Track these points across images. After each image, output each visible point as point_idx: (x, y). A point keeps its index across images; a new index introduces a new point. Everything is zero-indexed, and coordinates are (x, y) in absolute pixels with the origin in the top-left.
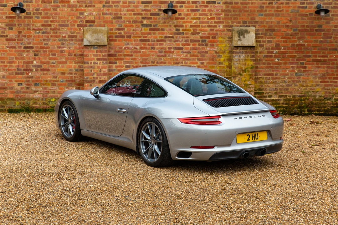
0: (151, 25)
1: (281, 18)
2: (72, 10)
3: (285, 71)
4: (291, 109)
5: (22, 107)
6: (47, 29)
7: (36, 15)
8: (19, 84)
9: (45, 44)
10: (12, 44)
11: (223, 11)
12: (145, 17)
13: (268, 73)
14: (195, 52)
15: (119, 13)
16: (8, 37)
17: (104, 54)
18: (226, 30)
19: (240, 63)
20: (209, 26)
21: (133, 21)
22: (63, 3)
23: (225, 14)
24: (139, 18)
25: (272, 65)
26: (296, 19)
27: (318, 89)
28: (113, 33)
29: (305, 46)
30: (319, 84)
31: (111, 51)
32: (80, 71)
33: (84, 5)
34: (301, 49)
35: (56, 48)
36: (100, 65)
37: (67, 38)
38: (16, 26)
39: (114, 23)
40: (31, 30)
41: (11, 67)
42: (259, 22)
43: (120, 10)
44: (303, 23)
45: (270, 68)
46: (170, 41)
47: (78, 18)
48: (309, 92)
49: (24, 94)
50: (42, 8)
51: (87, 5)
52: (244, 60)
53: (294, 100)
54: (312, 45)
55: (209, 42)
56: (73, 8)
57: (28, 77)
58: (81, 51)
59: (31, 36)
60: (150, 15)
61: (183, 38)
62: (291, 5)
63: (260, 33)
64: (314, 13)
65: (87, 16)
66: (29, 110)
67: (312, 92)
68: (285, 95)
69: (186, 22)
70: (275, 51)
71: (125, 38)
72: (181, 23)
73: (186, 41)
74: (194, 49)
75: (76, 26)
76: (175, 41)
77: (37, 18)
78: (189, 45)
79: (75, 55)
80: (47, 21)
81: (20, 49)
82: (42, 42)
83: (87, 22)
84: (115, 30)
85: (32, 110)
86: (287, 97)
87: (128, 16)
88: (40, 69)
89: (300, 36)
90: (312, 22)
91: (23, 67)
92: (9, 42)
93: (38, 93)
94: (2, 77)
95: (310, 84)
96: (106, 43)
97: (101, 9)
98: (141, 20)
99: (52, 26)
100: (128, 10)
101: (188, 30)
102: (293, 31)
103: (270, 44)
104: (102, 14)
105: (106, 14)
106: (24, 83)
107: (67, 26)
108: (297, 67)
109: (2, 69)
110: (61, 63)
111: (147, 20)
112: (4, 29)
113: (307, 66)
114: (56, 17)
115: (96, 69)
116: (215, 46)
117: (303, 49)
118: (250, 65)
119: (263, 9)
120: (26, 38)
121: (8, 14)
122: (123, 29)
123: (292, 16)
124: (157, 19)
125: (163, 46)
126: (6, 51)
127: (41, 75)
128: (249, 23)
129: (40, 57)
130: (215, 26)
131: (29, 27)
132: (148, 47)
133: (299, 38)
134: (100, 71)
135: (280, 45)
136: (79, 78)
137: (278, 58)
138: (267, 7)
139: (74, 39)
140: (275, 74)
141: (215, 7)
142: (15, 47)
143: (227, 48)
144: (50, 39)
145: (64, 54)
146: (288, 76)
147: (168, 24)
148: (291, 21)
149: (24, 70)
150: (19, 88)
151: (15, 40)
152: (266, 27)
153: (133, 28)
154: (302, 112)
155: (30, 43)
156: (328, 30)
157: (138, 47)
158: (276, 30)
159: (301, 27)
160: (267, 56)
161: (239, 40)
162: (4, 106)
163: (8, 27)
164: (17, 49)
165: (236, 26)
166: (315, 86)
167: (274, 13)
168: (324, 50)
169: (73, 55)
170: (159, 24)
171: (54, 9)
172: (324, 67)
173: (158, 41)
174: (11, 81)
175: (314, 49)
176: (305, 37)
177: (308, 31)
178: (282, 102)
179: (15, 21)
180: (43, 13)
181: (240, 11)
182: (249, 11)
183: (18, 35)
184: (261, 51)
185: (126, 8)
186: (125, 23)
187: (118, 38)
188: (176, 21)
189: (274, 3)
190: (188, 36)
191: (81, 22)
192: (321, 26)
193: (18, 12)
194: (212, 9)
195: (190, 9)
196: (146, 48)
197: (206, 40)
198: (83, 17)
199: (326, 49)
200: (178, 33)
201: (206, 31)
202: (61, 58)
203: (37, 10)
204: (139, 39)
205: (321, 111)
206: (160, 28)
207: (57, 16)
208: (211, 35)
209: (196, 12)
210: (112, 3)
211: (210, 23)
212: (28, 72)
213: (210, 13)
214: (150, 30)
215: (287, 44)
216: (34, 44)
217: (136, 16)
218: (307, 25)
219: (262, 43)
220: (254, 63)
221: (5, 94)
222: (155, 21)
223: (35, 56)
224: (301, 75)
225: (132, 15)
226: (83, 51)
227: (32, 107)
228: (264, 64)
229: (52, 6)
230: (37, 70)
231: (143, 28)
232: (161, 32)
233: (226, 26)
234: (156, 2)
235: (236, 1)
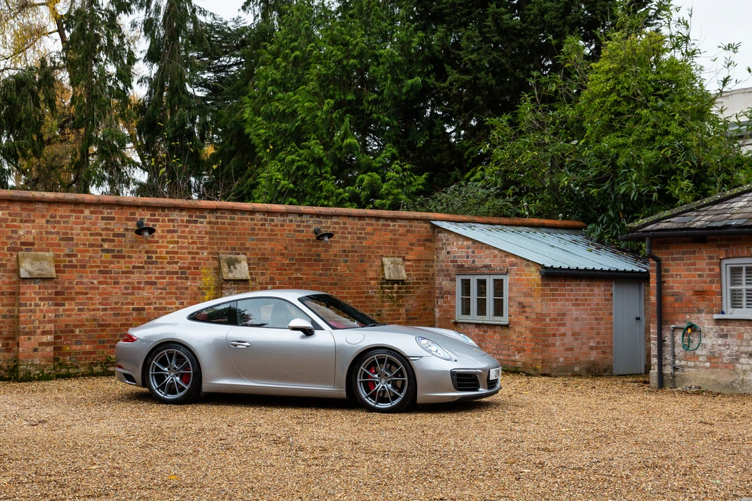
0: (113, 251)
1: (276, 244)
11: (207, 233)
12: (106, 239)
14: (173, 288)
15: (70, 232)
17: (50, 291)
18: (210, 258)
20: (190, 253)
21: (89, 244)
23: (209, 238)
24: (97, 240)
26: (292, 245)
28: (61, 261)
29: (303, 280)
31: (59, 287)
32: (9, 318)
33: (18, 219)
34: (299, 284)
36: (44, 308)
39: (62, 246)
42: (250, 249)
43: (72, 229)
44: (300, 250)
46: (140, 273)
47: (9, 238)
51: (22, 219)
54: (310, 279)
55: (191, 275)
58: (14, 288)
60: (113, 236)
61: (156, 268)
62: (287, 228)
63: (254, 262)
64: (314, 239)
65: (23, 235)
69: (160, 247)
70: (269, 287)
71: (77, 268)
72: (154, 249)
73: (160, 273)
74: (172, 284)
75: (6, 250)
76: (146, 273)
78: (165, 278)
79: (2, 294)
83: (23, 244)
84: (63, 257)
87: (82, 237)
89: (297, 267)
90: (310, 250)
96: (54, 276)
97: (43, 226)
98: (100, 242)
100: (82, 229)
101: (163, 258)
102: (290, 261)
103: (264, 277)
104: (44, 233)
105: (51, 233)
111: (109, 243)
115: (38, 314)
116: (198, 280)
117: (301, 284)
119: (255, 232)
122: (75, 256)
123: (287, 241)
124: (122, 242)
125: (130, 280)
128: (239, 249)
130: (198, 253)
132: (109, 281)
133: (297, 270)
134: (44, 317)
135: (275, 279)
136: (8, 328)
138: (259, 229)
139: (2, 269)
141: (197, 227)
143: (213, 283)
147: (138, 250)
148: (286, 248)
152: (259, 255)
153: (89, 254)
156: (328, 260)
157: (95, 282)
158: (270, 260)
159: (297, 256)
161: (230, 272)
165: (223, 253)
167: (268, 237)
168: (323, 285)
170: (124, 249)
173: (124, 273)
175: (313, 284)
176: (303, 269)
177: (306, 261)
181: (228, 234)
182: (239, 234)
184: (253, 286)
185: (80, 226)
186: (78, 247)
187: (67, 268)
188: (147, 245)
189: (267, 225)
190: (163, 266)
191: (13, 245)
192: (320, 255)
194: (193, 230)
195: (165, 229)
196: (107, 282)
197: (186, 272)
198: (16, 237)
199: (326, 284)
200: (150, 262)
201: (186, 259)
204: (97, 269)
206: (127, 255)
208: (193, 265)
209: (174, 234)
210: (60, 218)
211: (191, 248)
213: (191, 235)
214: (113, 257)
215: (282, 277)
217: (93, 238)
218: (304, 254)
219: (255, 276)
222: (119, 245)
225: (88, 235)
226: (18, 287)
231: (103, 254)
232: (128, 260)
233: (211, 253)
234: (120, 219)
235: (223, 221)
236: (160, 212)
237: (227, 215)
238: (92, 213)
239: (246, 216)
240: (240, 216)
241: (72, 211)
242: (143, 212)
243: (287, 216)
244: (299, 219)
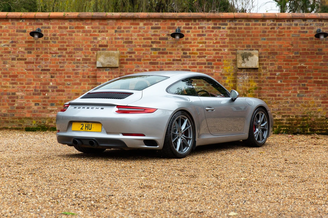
0: (159, 49)
1: (283, 42)
2: (87, 35)
3: (288, 92)
4: (294, 128)
5: (38, 125)
6: (63, 52)
7: (53, 40)
8: (36, 104)
9: (61, 67)
10: (30, 66)
11: (227, 35)
12: (155, 42)
13: (271, 94)
15: (130, 38)
16: (27, 61)
17: (115, 76)
18: (230, 53)
19: (244, 84)
20: (214, 50)
21: (143, 45)
22: (78, 29)
23: (229, 39)
24: (148, 42)
25: (274, 87)
26: (297, 43)
27: (320, 109)
28: (124, 56)
29: (306, 68)
30: (321, 105)
31: (122, 73)
33: (97, 30)
34: (303, 71)
35: (71, 71)
37: (81, 61)
38: (34, 50)
39: (125, 47)
40: (48, 54)
41: (29, 88)
42: (262, 46)
43: (131, 35)
44: (304, 46)
45: (273, 89)
46: (178, 64)
47: (92, 42)
48: (311, 112)
49: (41, 114)
50: (58, 34)
51: (100, 30)
52: (248, 82)
53: (296, 120)
54: (313, 67)
55: (215, 65)
56: (88, 33)
57: (45, 98)
58: (94, 73)
59: (48, 60)
60: (159, 40)
61: (190, 60)
62: (292, 30)
63: (263, 56)
64: (314, 37)
65: (100, 40)
66: (45, 129)
67: (314, 112)
68: (288, 115)
69: (193, 46)
70: (278, 73)
71: (135, 61)
72: (188, 47)
73: (193, 64)
75: (90, 50)
76: (183, 64)
77: (54, 43)
78: (196, 67)
79: (88, 77)
80: (63, 46)
81: (37, 72)
82: (58, 64)
83: (100, 46)
84: (126, 54)
85: (48, 128)
86: (290, 117)
87: (138, 40)
88: (56, 90)
89: (301, 59)
90: (313, 46)
91: (40, 88)
92: (27, 64)
93: (53, 112)
94: (20, 97)
95: (311, 105)
96: (118, 65)
97: (113, 34)
98: (150, 44)
99: (68, 50)
100: (138, 35)
101: (195, 54)
102: (295, 54)
103: (273, 66)
104: (114, 39)
105: (118, 39)
106: (40, 104)
107: (82, 49)
108: (299, 88)
109: (21, 90)
110: (75, 84)
111: (156, 44)
112: (23, 53)
113: (308, 87)
114: (71, 42)
116: (220, 68)
117: (304, 72)
118: (254, 86)
119: (265, 34)
120: (44, 61)
121: (27, 39)
122: (134, 53)
123: (293, 40)
124: (165, 43)
125: (171, 69)
126: (25, 73)
127: (57, 95)
128: (253, 46)
129: (56, 79)
130: (221, 50)
131: (46, 51)
132: (157, 69)
133: (301, 61)
135: (282, 68)
137: (281, 80)
138: (269, 32)
139: (88, 62)
140: (278, 95)
141: (220, 32)
142: (33, 70)
143: (232, 70)
144: (65, 62)
145: (78, 76)
146: (290, 97)
147: (176, 48)
148: (292, 45)
149: (41, 91)
150: (36, 108)
151: (33, 63)
152: (269, 50)
153: (143, 52)
154: (304, 132)
155: (47, 66)
157: (147, 70)
158: (278, 53)
159: (302, 51)
160: (270, 78)
161: (243, 62)
162: (22, 125)
163: (27, 51)
164: (35, 71)
165: (240, 50)
166: (317, 107)
167: (276, 37)
168: (325, 72)
169: (87, 76)
170: (167, 48)
171: (69, 35)
172: (325, 89)
173: (166, 64)
174: (29, 101)
175: (315, 71)
176: (306, 60)
177: (309, 54)
178: (285, 122)
179: (34, 45)
180: (59, 38)
181: (244, 36)
182: (252, 36)
183: (36, 58)
184: (264, 73)
185: (137, 34)
186: (135, 47)
187: (129, 61)
188: (183, 45)
189: (276, 28)
190: (195, 59)
191: (94, 47)
192: (321, 50)
193: (36, 36)
194: (217, 34)
195: (196, 34)
196: (155, 70)
197: (211, 63)
198: (96, 42)
199: (327, 71)
200: (185, 56)
201: (212, 54)
202: (76, 80)
203: (54, 35)
204: (148, 62)
205: (323, 131)
206: (169, 52)
207: (73, 40)
208: (217, 58)
209: (203, 37)
210: (124, 29)
211: (215, 46)
212: (44, 93)
213: (215, 37)
214: (159, 53)
215: (289, 67)
216: (50, 66)
217: (145, 41)
218: (308, 49)
219: (265, 66)
220: (257, 84)
221: (23, 113)
222: (164, 45)
223: (51, 78)
224: (303, 96)
225: (142, 39)
226: (96, 73)
227: (48, 126)
228: (267, 85)
229: (68, 31)
230: (53, 91)
231: (153, 52)
232: (170, 55)
233: (231, 50)
234: (164, 28)
235: (240, 26)
236: (193, 22)
237: (244, 22)
238: (145, 25)
239: (259, 22)
240: (254, 23)
241: (132, 24)
242: (180, 23)
243: (293, 21)
244: (304, 23)
